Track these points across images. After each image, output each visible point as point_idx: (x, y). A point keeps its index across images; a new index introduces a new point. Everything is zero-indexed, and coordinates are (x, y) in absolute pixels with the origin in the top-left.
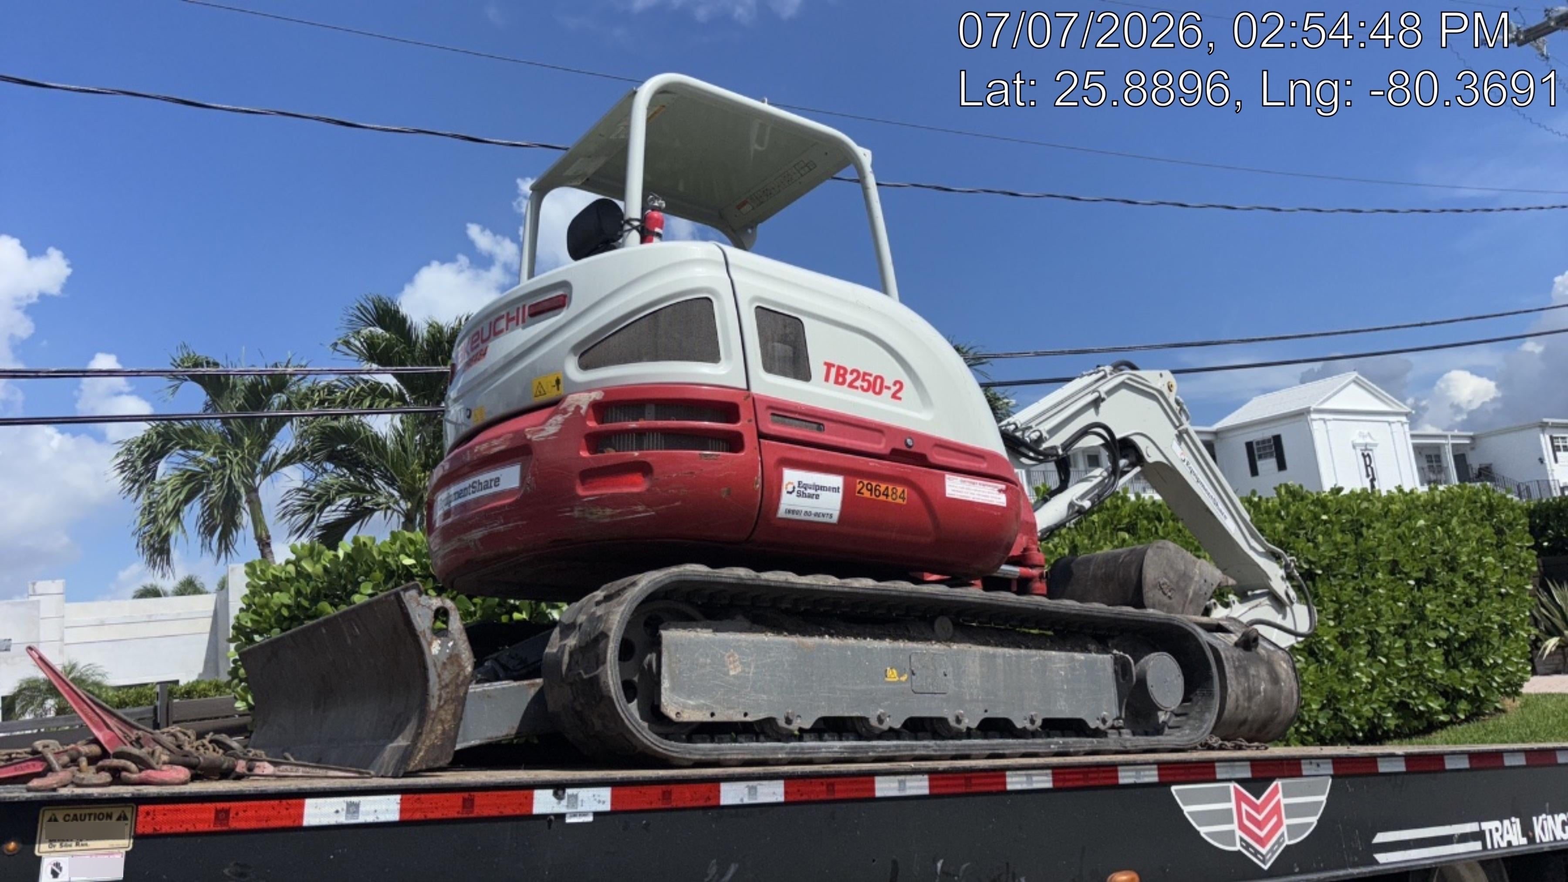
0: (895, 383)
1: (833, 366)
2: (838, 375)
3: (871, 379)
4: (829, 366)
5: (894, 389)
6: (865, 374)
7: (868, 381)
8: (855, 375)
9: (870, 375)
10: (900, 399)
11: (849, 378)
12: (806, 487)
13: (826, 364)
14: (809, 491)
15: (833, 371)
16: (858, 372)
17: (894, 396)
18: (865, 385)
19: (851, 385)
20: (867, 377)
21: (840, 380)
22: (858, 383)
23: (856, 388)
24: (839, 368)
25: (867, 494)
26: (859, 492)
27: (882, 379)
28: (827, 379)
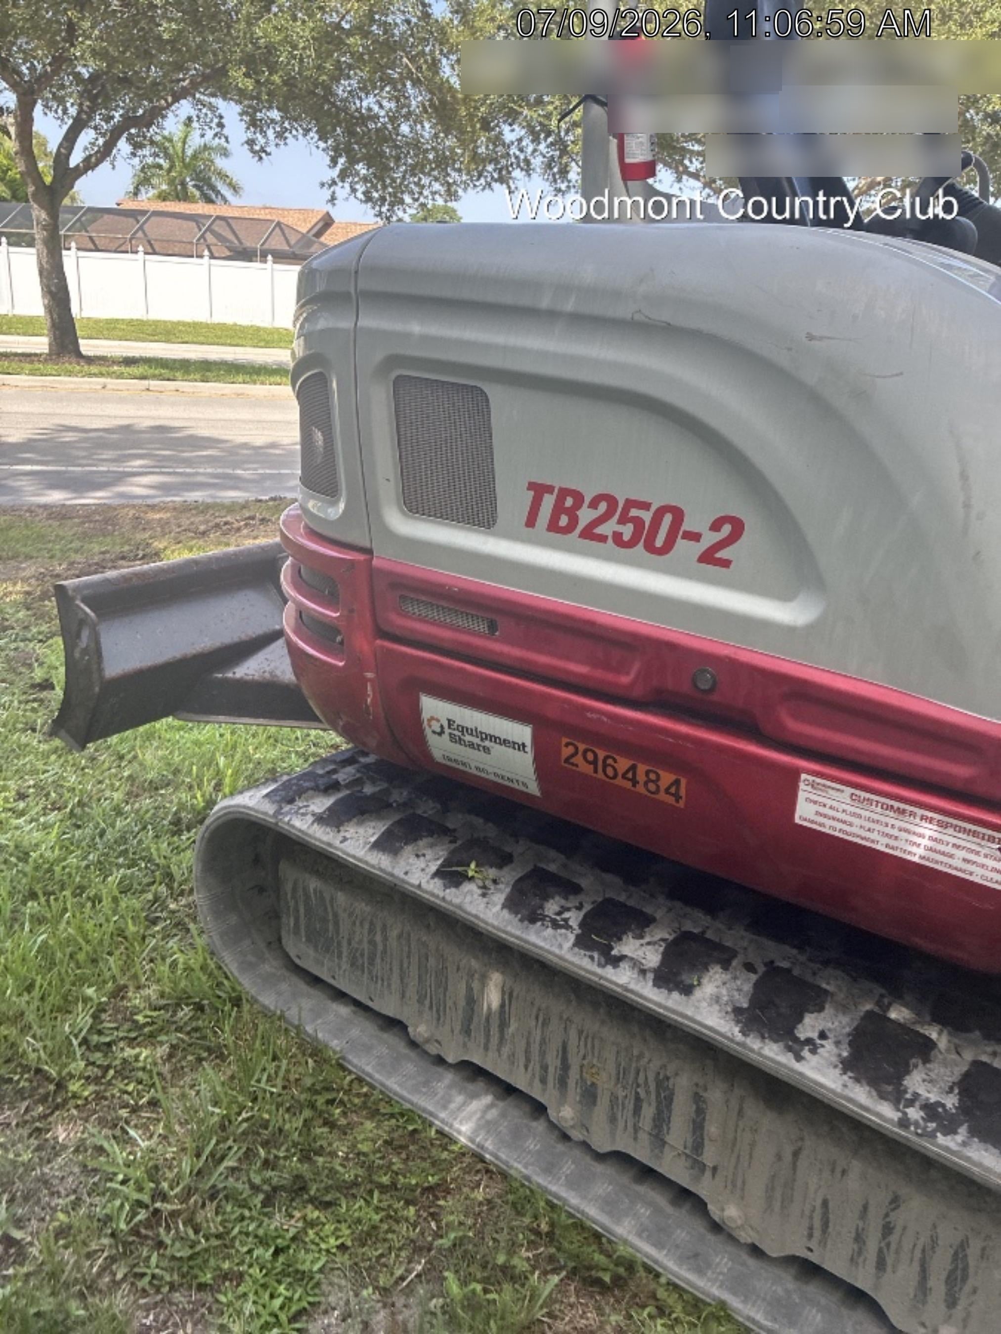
0: (716, 526)
1: (549, 489)
2: (558, 508)
3: (647, 516)
4: (539, 490)
5: (710, 538)
6: (631, 504)
7: (638, 523)
8: (603, 507)
9: (646, 506)
10: (726, 563)
11: (586, 515)
12: (463, 729)
13: (532, 486)
14: (468, 738)
15: (548, 502)
16: (611, 501)
17: (708, 557)
18: (627, 531)
19: (588, 534)
20: (634, 512)
21: (564, 521)
22: (607, 528)
23: (602, 539)
24: (564, 493)
25: (588, 769)
26: (567, 760)
27: (678, 515)
28: (531, 522)
